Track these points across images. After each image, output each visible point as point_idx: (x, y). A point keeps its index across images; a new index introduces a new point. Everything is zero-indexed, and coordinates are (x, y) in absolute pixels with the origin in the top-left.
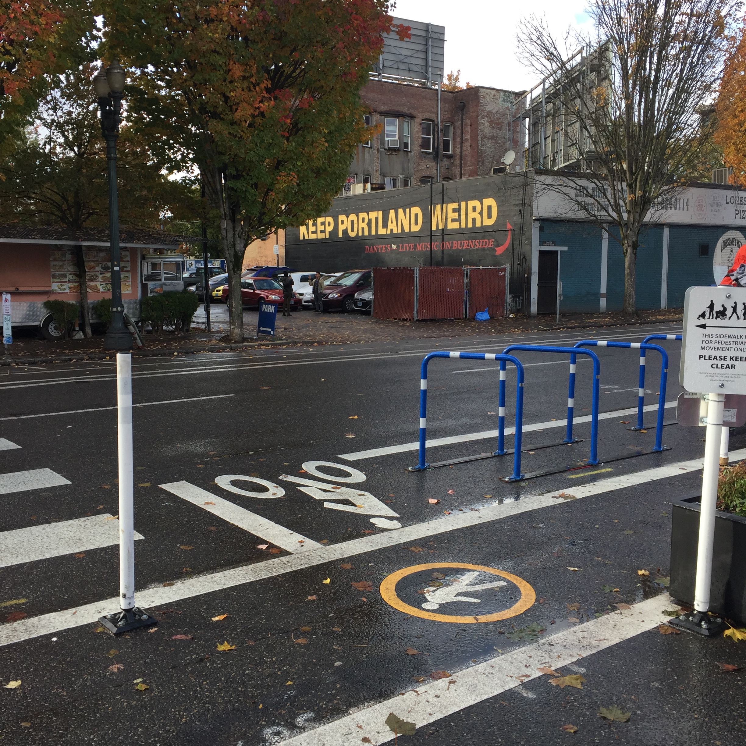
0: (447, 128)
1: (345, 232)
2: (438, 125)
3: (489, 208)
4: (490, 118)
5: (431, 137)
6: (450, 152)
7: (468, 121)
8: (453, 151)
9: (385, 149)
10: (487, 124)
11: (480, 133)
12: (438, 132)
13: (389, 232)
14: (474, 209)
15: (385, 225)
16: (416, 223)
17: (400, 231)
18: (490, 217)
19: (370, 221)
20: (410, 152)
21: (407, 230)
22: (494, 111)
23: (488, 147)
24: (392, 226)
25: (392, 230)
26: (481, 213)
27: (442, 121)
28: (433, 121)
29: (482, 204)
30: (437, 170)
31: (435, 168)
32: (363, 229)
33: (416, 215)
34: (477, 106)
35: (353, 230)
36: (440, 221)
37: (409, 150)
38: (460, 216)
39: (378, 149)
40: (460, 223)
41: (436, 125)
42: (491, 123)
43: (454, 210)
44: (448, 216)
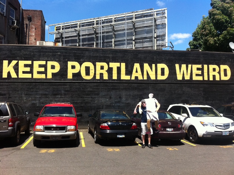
1: (77, 75)
13: (133, 78)
14: (214, 69)
16: (163, 74)
17: (145, 79)
18: (226, 75)
19: (110, 69)
21: (153, 78)
24: (137, 74)
25: (136, 77)
26: (219, 73)
29: (219, 68)
33: (163, 69)
34: (40, 20)
35: (88, 74)
36: (185, 75)
38: (203, 73)
40: (203, 77)
44: (193, 72)
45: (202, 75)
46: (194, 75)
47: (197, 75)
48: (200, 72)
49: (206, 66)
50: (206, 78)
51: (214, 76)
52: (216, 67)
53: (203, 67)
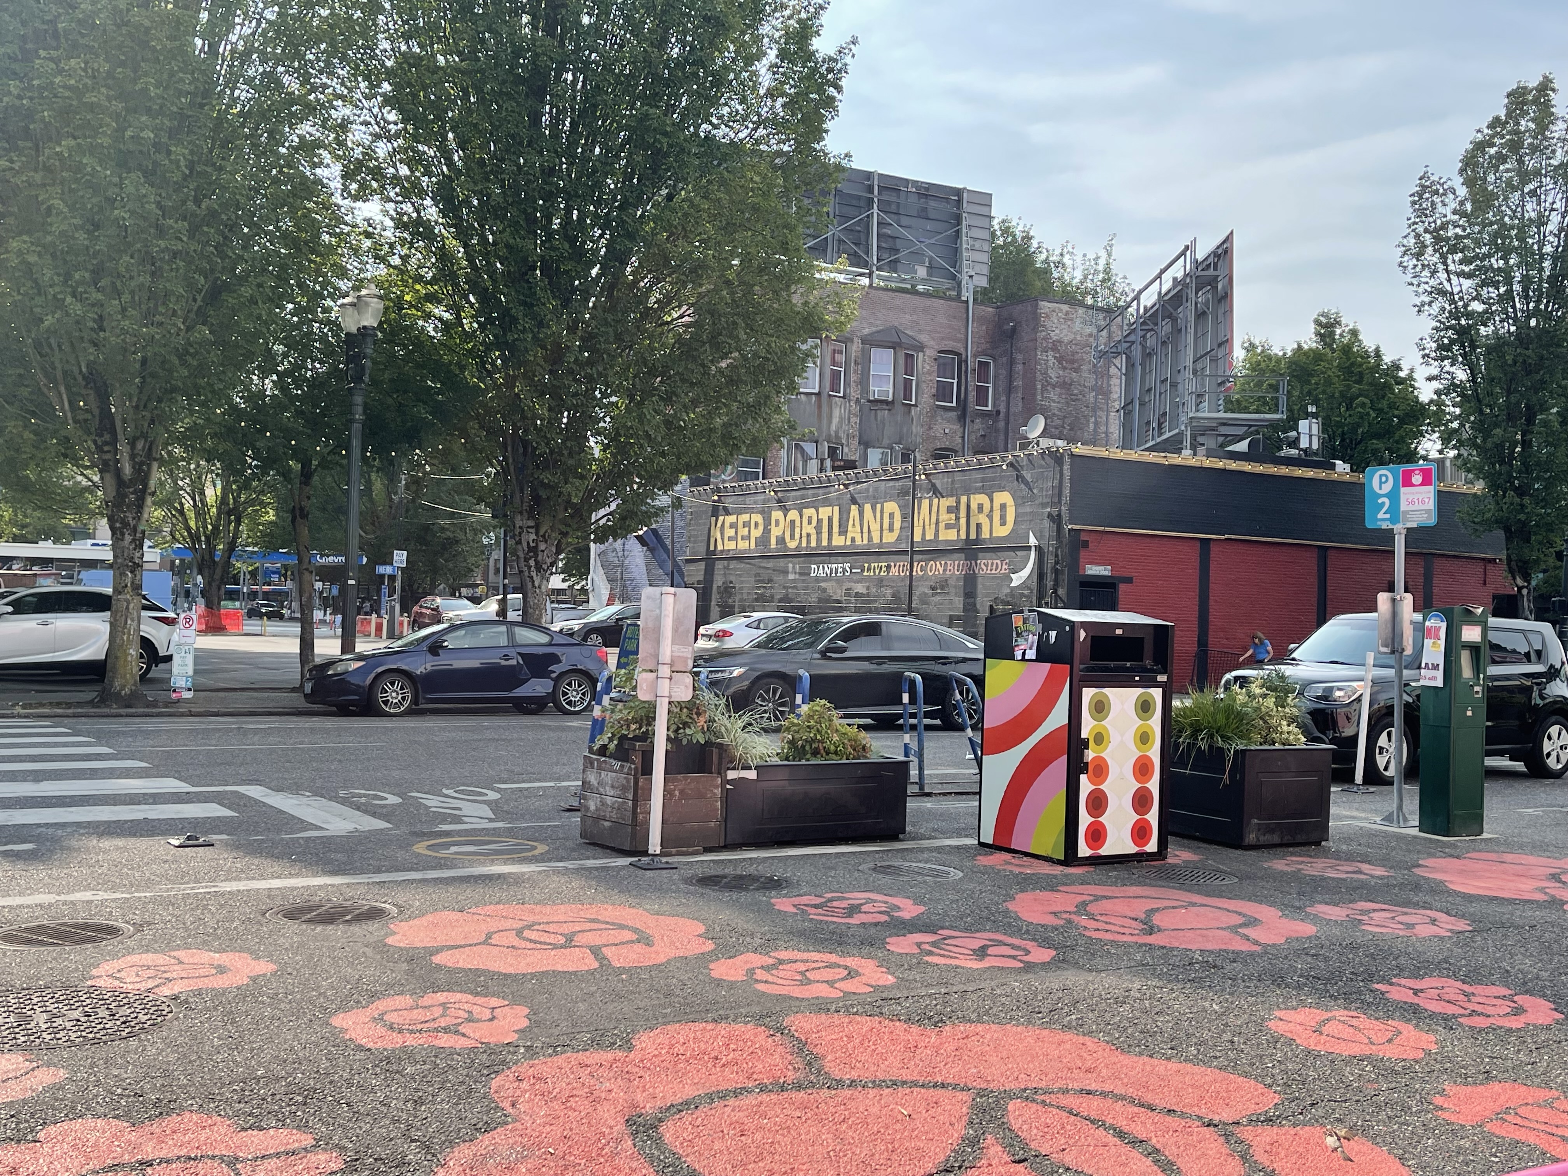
0: (983, 365)
1: (781, 540)
2: (966, 362)
3: (1003, 507)
4: (1059, 351)
5: (955, 381)
6: (989, 408)
7: (1019, 357)
8: (994, 405)
9: (869, 401)
10: (1052, 361)
11: (1039, 376)
12: (966, 372)
13: (849, 543)
14: (980, 508)
15: (843, 531)
16: (891, 529)
17: (865, 542)
18: (1003, 523)
19: (819, 521)
20: (916, 405)
21: (876, 540)
22: (1066, 339)
23: (1054, 401)
24: (853, 531)
25: (853, 539)
26: (990, 517)
27: (975, 356)
28: (959, 354)
29: (992, 501)
30: (963, 437)
31: (959, 434)
32: (808, 535)
33: (891, 515)
34: (1035, 330)
35: (792, 537)
36: (927, 527)
37: (913, 403)
38: (958, 518)
39: (857, 401)
40: (958, 531)
41: (962, 362)
42: (1060, 360)
43: (949, 510)
44: (941, 518)
45: (956, 526)
46: (942, 526)
47: (948, 527)
48: (953, 516)
49: (964, 499)
50: (963, 536)
51: (979, 526)
52: (982, 499)
53: (958, 502)
